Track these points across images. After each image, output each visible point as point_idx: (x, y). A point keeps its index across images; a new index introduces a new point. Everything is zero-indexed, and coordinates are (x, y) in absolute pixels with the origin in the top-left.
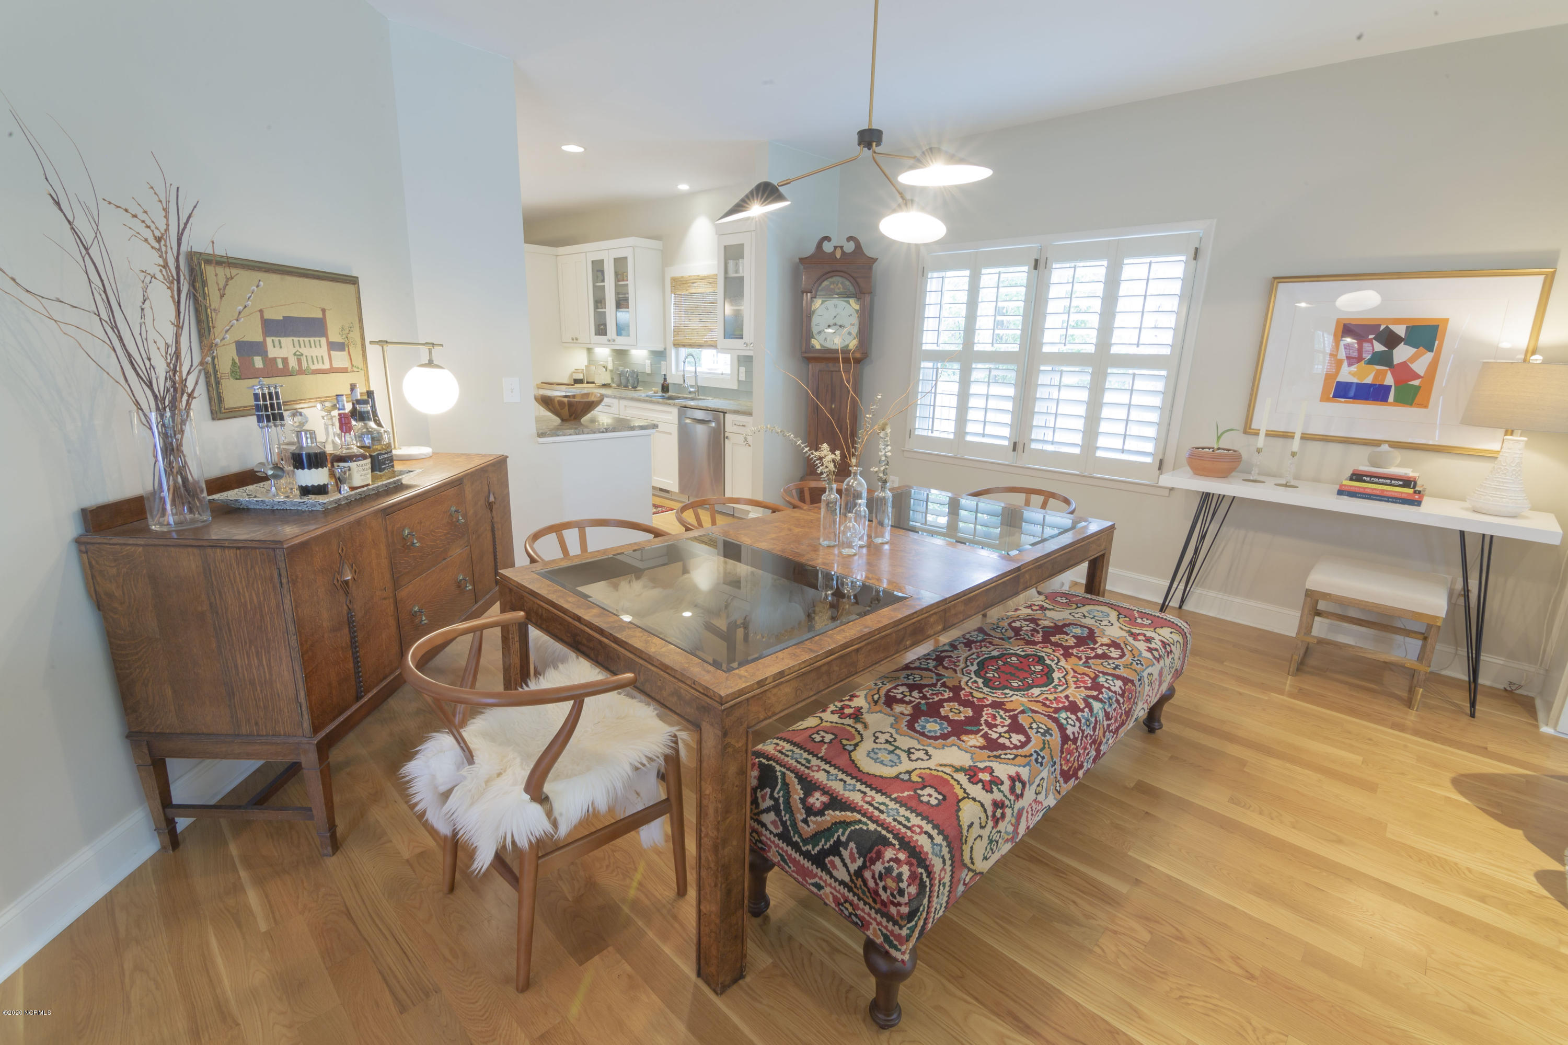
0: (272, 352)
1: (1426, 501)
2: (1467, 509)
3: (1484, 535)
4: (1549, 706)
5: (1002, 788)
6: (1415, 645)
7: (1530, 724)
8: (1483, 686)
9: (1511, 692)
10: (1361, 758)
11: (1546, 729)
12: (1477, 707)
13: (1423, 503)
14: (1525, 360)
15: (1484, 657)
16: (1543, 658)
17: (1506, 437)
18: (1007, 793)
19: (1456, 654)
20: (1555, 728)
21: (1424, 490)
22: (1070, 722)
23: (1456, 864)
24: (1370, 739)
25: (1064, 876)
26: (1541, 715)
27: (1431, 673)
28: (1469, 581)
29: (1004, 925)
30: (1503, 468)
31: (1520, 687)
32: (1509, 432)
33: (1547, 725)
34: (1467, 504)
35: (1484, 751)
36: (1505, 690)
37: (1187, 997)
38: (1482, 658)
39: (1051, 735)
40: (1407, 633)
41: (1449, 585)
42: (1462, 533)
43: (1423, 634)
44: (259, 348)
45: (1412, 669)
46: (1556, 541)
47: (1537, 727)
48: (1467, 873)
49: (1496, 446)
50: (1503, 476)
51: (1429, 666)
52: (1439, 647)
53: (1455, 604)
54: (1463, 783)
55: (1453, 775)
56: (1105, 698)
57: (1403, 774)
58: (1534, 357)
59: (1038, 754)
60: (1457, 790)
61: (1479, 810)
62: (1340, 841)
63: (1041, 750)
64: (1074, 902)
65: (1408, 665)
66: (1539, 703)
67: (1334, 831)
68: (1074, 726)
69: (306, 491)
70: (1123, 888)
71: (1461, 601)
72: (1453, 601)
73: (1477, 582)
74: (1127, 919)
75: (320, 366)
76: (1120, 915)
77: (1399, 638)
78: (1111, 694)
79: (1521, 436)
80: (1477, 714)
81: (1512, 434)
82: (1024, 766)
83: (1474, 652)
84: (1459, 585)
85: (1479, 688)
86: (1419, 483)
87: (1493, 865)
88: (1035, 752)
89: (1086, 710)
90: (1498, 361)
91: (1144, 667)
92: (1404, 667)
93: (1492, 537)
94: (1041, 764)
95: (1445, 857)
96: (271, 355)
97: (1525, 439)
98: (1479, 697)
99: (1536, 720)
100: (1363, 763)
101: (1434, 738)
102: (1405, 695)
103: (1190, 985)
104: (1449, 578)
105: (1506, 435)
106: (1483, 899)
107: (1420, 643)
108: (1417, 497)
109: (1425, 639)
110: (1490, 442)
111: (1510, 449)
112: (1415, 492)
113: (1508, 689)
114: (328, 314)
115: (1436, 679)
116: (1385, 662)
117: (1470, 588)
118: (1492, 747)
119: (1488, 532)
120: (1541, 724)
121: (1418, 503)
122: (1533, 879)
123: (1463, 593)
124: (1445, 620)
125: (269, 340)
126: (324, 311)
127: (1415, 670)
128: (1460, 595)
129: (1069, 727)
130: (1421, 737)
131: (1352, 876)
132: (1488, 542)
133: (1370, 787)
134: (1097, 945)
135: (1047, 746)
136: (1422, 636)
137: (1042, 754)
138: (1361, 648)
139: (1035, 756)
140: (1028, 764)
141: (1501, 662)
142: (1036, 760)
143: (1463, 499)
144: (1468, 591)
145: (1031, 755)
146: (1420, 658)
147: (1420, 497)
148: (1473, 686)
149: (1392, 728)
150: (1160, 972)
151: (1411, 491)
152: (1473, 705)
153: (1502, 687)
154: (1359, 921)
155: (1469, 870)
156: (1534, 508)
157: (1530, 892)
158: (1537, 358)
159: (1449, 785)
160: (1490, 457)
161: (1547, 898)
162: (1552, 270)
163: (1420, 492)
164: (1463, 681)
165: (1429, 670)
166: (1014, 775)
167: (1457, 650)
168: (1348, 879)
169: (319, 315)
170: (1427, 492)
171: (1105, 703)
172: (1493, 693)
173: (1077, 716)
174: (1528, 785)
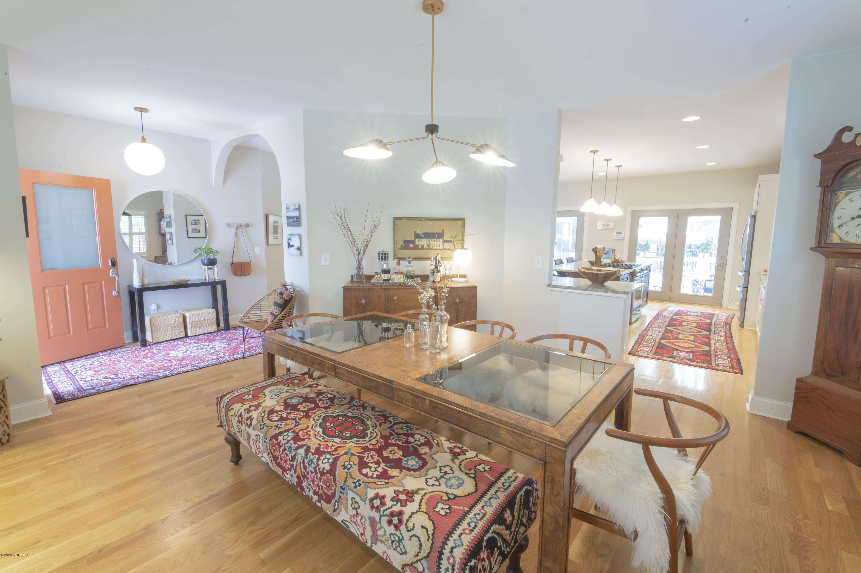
0: (417, 243)
5: (246, 414)
18: (245, 417)
22: (285, 437)
25: (282, 528)
29: (261, 499)
37: (187, 557)
39: (275, 429)
44: (413, 242)
56: (310, 457)
59: (264, 425)
63: (266, 426)
64: (263, 528)
68: (284, 440)
69: (384, 280)
70: (264, 554)
74: (242, 549)
75: (438, 248)
76: (246, 546)
78: (315, 461)
82: (257, 420)
88: (265, 423)
89: (297, 445)
91: (354, 490)
94: (261, 429)
96: (416, 244)
103: (192, 561)
114: (445, 232)
125: (417, 240)
126: (443, 230)
129: (282, 437)
134: (234, 530)
135: (269, 428)
137: (264, 427)
139: (263, 424)
140: (258, 422)
142: (261, 425)
145: (263, 422)
150: (206, 551)
166: (253, 417)
169: (441, 232)
171: (307, 458)
173: (290, 440)
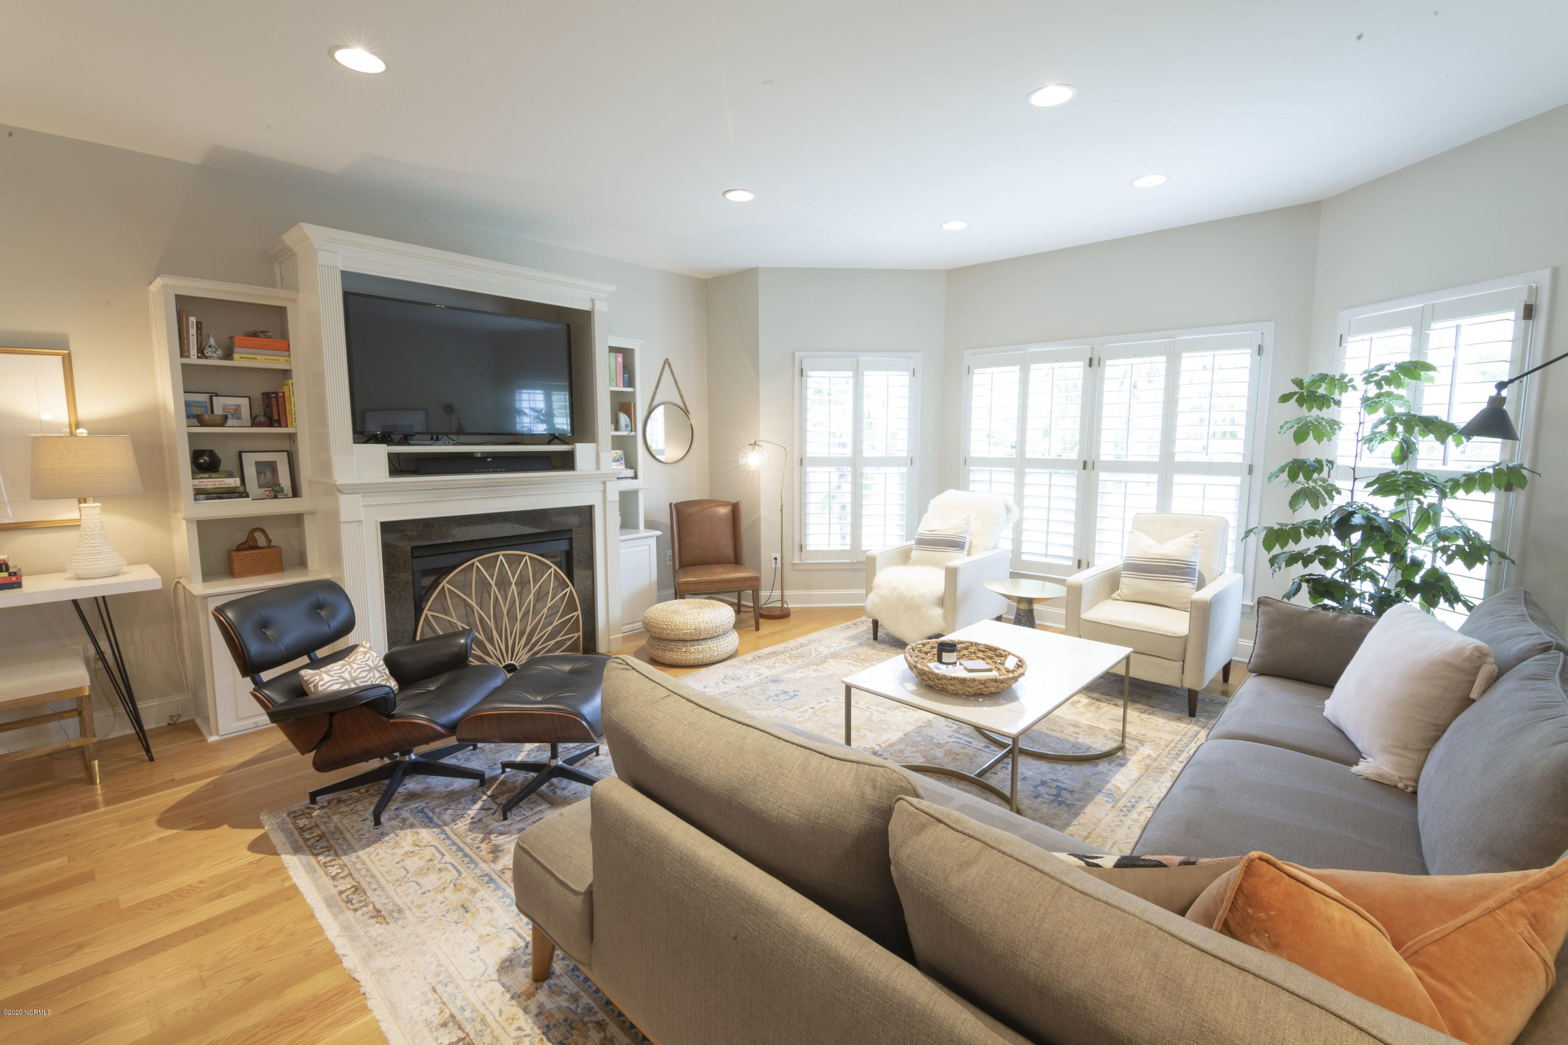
1: (25, 581)
2: (71, 579)
3: (96, 598)
4: (206, 719)
6: (72, 724)
7: (200, 741)
8: (151, 730)
9: (174, 724)
10: (65, 858)
11: (212, 739)
12: (152, 751)
13: (24, 583)
14: (72, 434)
15: (140, 705)
16: (187, 682)
17: (81, 505)
19: (115, 714)
20: (218, 734)
21: (19, 570)
23: (189, 886)
24: (67, 835)
26: (204, 730)
27: (99, 742)
28: (99, 644)
30: (89, 534)
31: (179, 716)
32: (83, 501)
33: (211, 735)
34: (69, 574)
35: (173, 783)
36: (169, 724)
38: (139, 707)
40: (59, 716)
41: (82, 654)
42: (75, 602)
43: (77, 709)
45: (78, 747)
46: (159, 586)
47: (205, 740)
48: (200, 885)
49: (75, 515)
50: (92, 541)
51: (95, 736)
52: (96, 715)
53: (95, 670)
54: (168, 819)
55: (155, 819)
57: (112, 845)
58: (78, 431)
60: (164, 827)
61: (189, 832)
62: (80, 947)
65: (73, 745)
66: (199, 722)
67: (70, 943)
71: (100, 664)
72: (93, 668)
73: (107, 642)
77: (53, 725)
79: (94, 502)
80: (154, 757)
81: (85, 502)
83: (130, 705)
84: (92, 651)
85: (147, 734)
86: (10, 564)
87: (217, 864)
90: (47, 435)
92: (69, 749)
93: (104, 597)
95: (178, 887)
97: (99, 504)
98: (150, 742)
99: (202, 735)
100: (69, 861)
101: (127, 798)
102: (83, 775)
104: (80, 647)
105: (80, 503)
106: (221, 895)
107: (76, 719)
108: (14, 579)
109: (80, 713)
110: (67, 512)
111: (88, 516)
112: (10, 574)
113: (171, 722)
115: (106, 747)
116: (48, 755)
117: (103, 650)
118: (177, 776)
119: (99, 594)
120: (207, 737)
121: (19, 585)
122: (249, 852)
123: (98, 656)
124: (92, 687)
127: (82, 747)
128: (96, 660)
130: (115, 804)
131: (106, 968)
132: (102, 603)
133: (87, 878)
136: (76, 713)
138: (18, 752)
141: (156, 703)
143: (62, 570)
144: (102, 653)
146: (84, 733)
147: (17, 579)
148: (142, 736)
149: (84, 812)
151: (5, 574)
152: (148, 750)
153: (165, 724)
154: (131, 998)
155: (201, 882)
156: (129, 564)
157: (250, 863)
158: (82, 432)
159: (157, 828)
160: (73, 526)
161: (263, 858)
162: (67, 352)
163: (15, 574)
164: (132, 735)
165: (95, 740)
167: (114, 710)
168: (104, 973)
170: (23, 571)
172: (160, 732)
174: (217, 788)
